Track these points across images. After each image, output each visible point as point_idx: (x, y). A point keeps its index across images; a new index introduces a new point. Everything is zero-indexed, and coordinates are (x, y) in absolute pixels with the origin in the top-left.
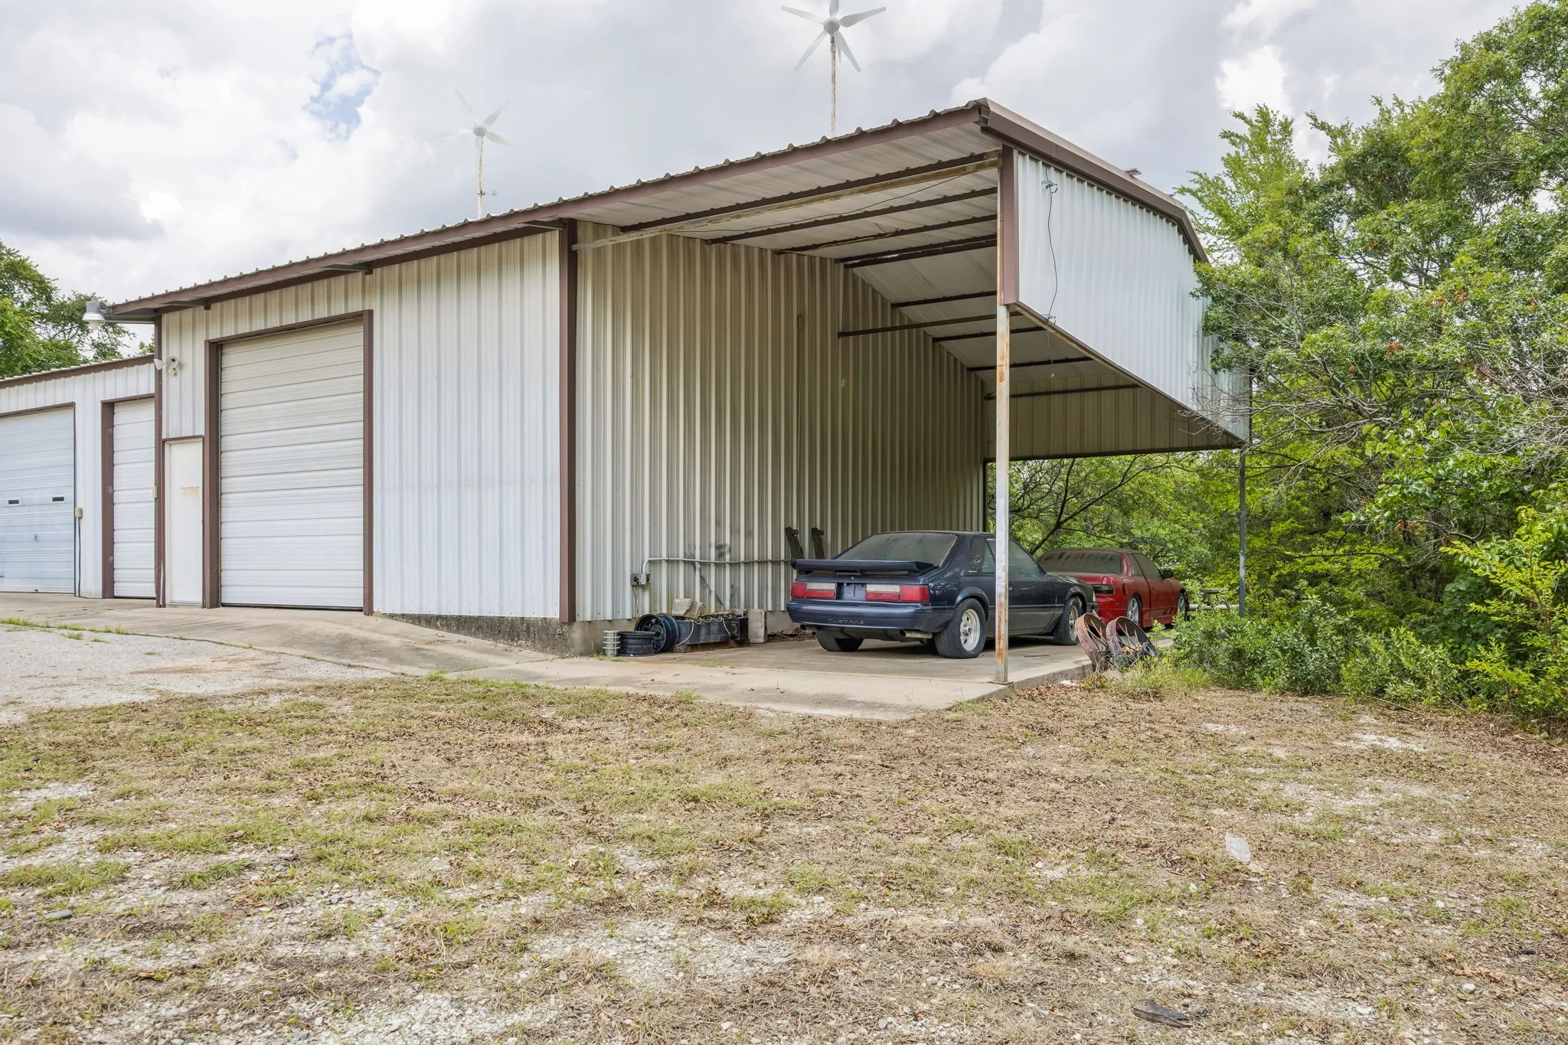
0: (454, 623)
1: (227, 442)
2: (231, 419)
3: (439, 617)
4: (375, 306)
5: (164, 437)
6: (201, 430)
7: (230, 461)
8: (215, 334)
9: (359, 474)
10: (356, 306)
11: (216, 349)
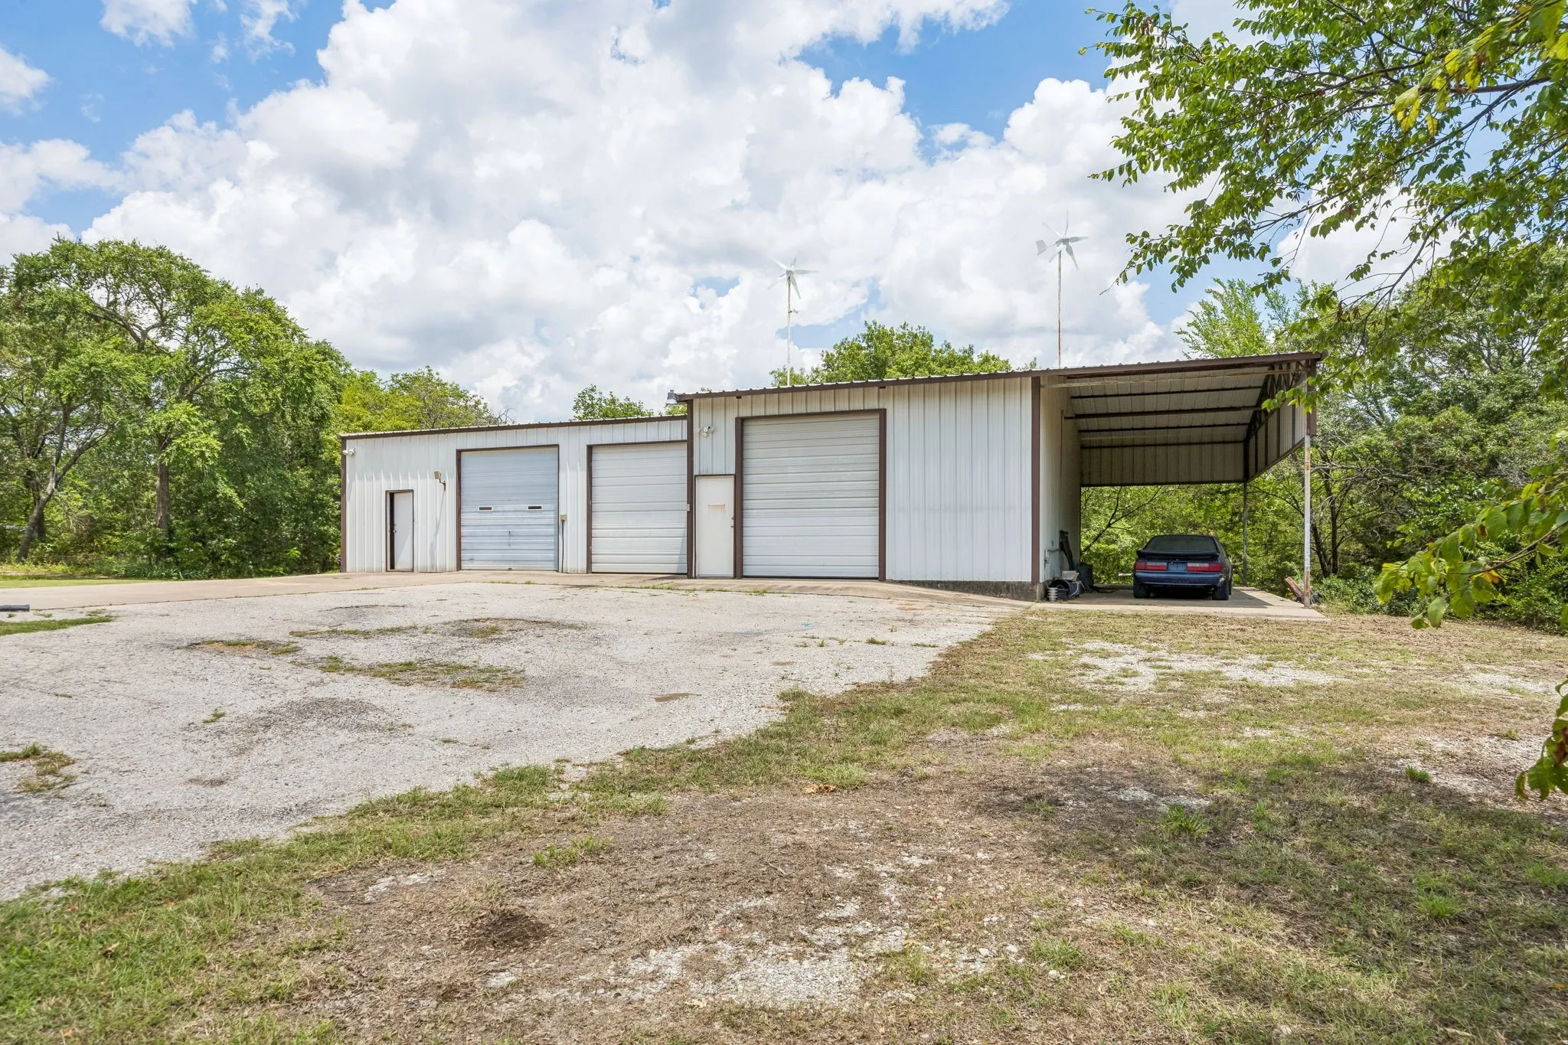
0: (951, 586)
1: (749, 478)
2: (753, 463)
3: (938, 582)
4: (889, 406)
5: (696, 472)
6: (732, 470)
7: (752, 490)
8: (745, 412)
9: (875, 501)
10: (872, 404)
11: (741, 423)
